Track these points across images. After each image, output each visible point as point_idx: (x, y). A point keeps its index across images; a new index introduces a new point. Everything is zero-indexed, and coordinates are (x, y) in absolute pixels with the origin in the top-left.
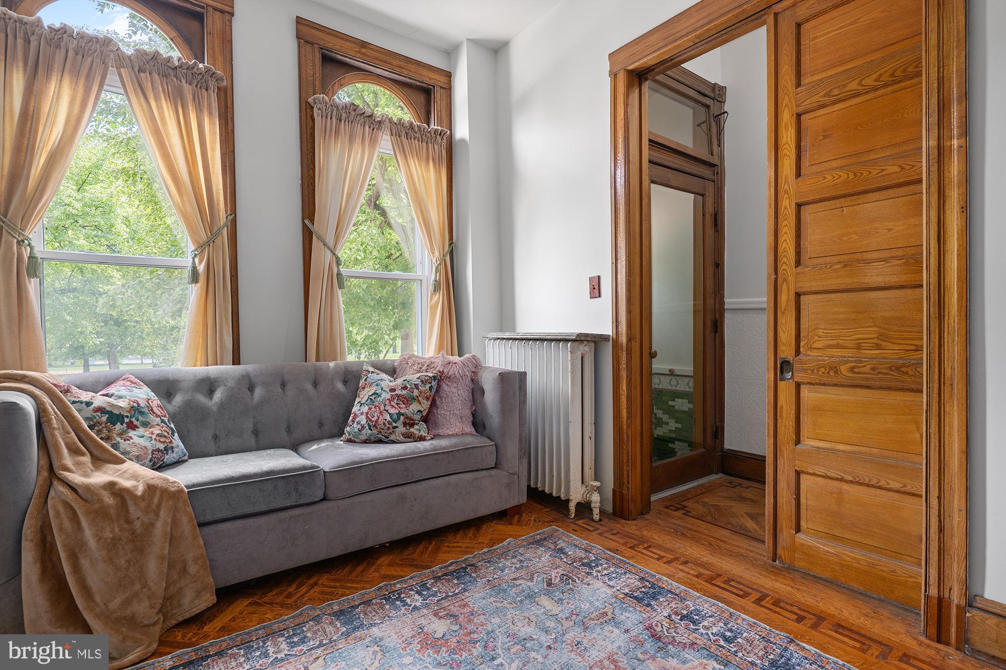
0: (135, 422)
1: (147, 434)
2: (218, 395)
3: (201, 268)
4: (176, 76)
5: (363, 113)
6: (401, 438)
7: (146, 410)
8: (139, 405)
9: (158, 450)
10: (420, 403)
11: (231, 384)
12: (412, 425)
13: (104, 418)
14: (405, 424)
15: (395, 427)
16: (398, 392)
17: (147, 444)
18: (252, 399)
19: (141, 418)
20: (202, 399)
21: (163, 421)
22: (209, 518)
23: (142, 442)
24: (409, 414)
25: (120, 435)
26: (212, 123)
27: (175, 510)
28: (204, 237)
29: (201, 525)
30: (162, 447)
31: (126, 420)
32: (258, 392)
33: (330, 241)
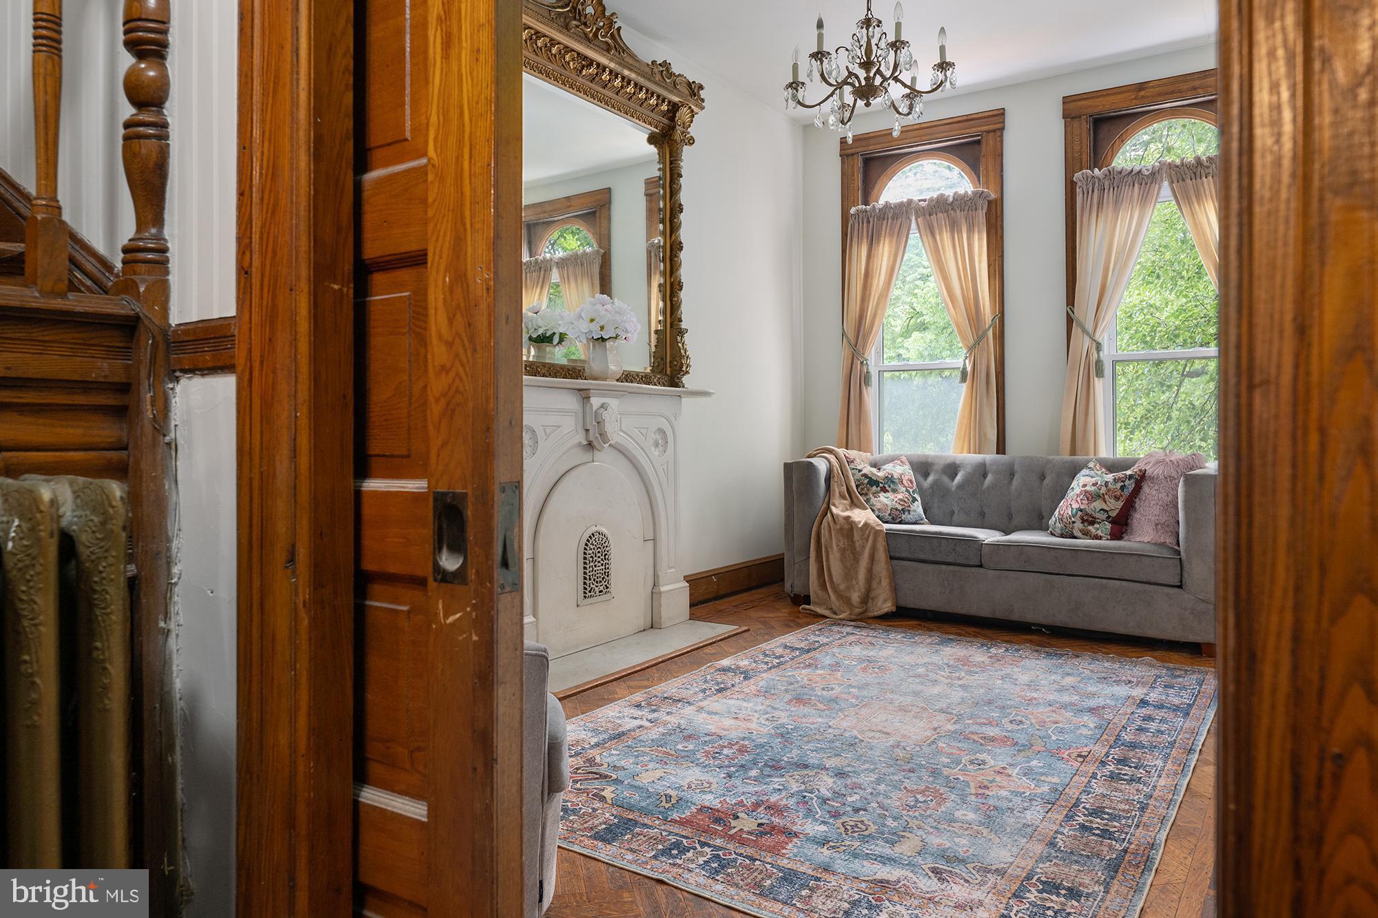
0: (887, 488)
1: (892, 497)
2: (959, 478)
3: (969, 368)
4: (952, 209)
5: (1132, 171)
6: (1079, 534)
7: (897, 481)
8: (892, 476)
9: (897, 509)
10: (1106, 502)
11: (969, 469)
12: (1092, 523)
13: (866, 481)
14: (1083, 521)
15: (1074, 522)
16: (1088, 488)
17: (889, 503)
18: (982, 484)
19: (892, 486)
20: (946, 479)
21: (907, 491)
22: (897, 555)
23: (885, 501)
24: (1089, 511)
25: (873, 494)
26: (980, 239)
27: (875, 541)
28: (972, 341)
29: (891, 558)
30: (900, 507)
31: (881, 485)
32: (990, 478)
33: (1089, 326)
